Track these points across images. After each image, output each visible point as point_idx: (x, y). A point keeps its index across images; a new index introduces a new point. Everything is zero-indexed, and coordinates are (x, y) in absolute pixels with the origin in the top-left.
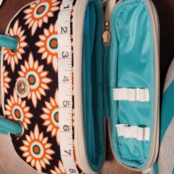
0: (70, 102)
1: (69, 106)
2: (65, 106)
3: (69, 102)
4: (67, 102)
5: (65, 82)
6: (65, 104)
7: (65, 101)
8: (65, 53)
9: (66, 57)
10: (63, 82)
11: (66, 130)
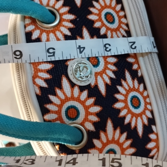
0: (54, 57)
1: (49, 56)
2: (48, 51)
3: (54, 55)
4: (54, 53)
5: (78, 48)
6: (51, 51)
7: (54, 51)
8: (109, 48)
9: (105, 48)
10: (78, 47)
11: (15, 53)
